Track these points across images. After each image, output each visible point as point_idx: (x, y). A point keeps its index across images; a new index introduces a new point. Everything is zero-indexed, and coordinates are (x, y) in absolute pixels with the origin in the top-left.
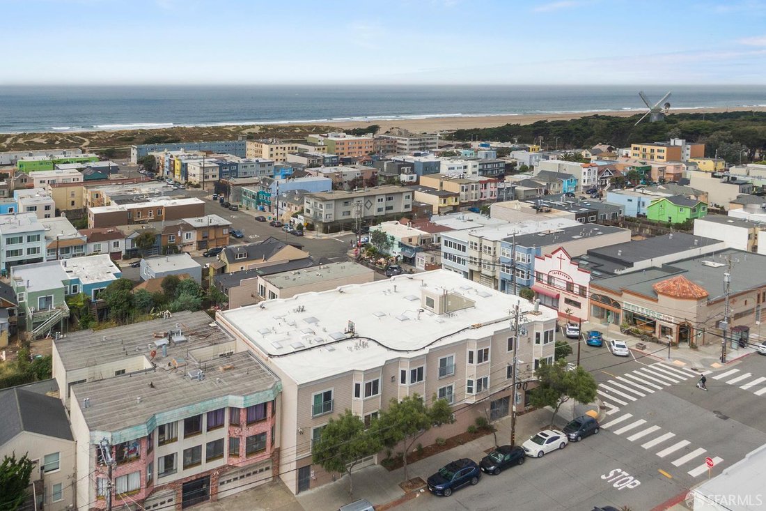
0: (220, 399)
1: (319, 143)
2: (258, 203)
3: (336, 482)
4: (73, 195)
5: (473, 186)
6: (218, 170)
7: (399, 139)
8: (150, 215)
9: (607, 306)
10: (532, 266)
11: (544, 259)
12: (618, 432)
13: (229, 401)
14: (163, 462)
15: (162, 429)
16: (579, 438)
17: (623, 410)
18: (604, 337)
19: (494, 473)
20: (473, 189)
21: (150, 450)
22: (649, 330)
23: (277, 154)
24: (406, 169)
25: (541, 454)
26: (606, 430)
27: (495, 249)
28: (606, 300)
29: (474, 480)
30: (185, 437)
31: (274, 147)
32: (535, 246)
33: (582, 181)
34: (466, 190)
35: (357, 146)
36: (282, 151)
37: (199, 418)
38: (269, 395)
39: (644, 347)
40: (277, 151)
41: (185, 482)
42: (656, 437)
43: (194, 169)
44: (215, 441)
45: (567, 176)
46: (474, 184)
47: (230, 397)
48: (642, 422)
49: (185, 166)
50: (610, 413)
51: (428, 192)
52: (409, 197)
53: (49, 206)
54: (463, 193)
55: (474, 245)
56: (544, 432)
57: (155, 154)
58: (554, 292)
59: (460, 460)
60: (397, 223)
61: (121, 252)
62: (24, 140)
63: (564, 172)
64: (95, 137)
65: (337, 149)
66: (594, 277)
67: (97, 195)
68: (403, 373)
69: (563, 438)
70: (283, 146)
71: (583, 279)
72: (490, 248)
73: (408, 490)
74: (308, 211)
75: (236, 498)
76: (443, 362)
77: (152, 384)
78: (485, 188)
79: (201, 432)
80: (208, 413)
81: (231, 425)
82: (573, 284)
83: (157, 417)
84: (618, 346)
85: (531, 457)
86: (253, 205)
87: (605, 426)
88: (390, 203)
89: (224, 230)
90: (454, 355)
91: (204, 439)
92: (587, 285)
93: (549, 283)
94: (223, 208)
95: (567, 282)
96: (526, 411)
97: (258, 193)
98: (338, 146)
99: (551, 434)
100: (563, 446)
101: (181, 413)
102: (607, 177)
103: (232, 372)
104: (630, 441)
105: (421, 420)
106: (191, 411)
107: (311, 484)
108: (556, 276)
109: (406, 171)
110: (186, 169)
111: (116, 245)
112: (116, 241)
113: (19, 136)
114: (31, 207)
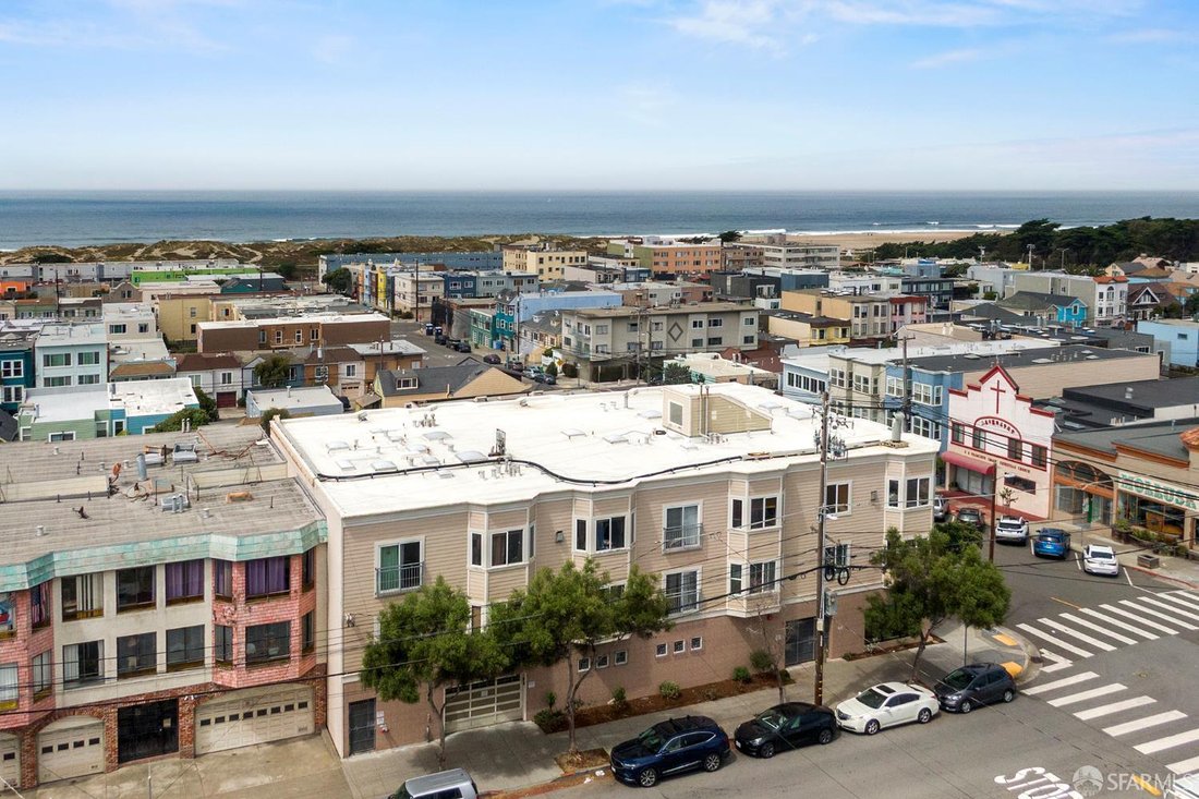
0: (193, 540)
1: (627, 255)
2: (495, 336)
3: (433, 743)
4: (193, 314)
5: (877, 308)
6: (442, 286)
7: (768, 250)
8: (299, 339)
9: (1087, 486)
10: (944, 409)
11: (966, 395)
12: (1057, 703)
13: (212, 547)
14: (74, 655)
15: (69, 583)
16: (966, 706)
17: (1079, 665)
18: (1074, 545)
19: (759, 753)
20: (876, 314)
21: (41, 623)
22: (1170, 532)
23: (550, 270)
24: (765, 287)
25: (874, 728)
26: (1033, 697)
27: (876, 381)
28: (1085, 472)
29: (713, 761)
30: (120, 610)
31: (545, 255)
32: (951, 370)
33: (1097, 312)
34: (864, 315)
35: (692, 259)
36: (558, 264)
37: (148, 572)
38: (293, 543)
39: (1155, 563)
40: (550, 264)
41: (121, 705)
42: (1141, 717)
43: (404, 284)
44: (185, 628)
45: (1066, 301)
46: (879, 304)
47: (214, 538)
48: (1117, 687)
49: (391, 282)
50: (1049, 669)
51: (792, 319)
52: (752, 322)
53: (146, 326)
54: (858, 321)
55: (838, 378)
56: (885, 684)
57: (352, 267)
58: (986, 463)
59: (688, 717)
60: (716, 357)
61: (234, 393)
62: (161, 251)
63: (1062, 293)
64: (272, 250)
65: (656, 264)
66: (1062, 426)
67: (227, 311)
68: (582, 525)
69: (927, 699)
70: (561, 254)
71: (1041, 430)
72: (866, 381)
73: (570, 769)
74: (568, 341)
75: (232, 756)
76: (674, 515)
77: (81, 511)
78: (902, 313)
79: (152, 605)
80: (168, 566)
81: (218, 598)
82: (1021, 442)
83: (56, 558)
84: (1095, 555)
85: (851, 731)
86: (487, 340)
87: (1029, 692)
88: (716, 332)
89: (413, 363)
90: (699, 503)
91: (160, 620)
92: (1048, 444)
93: (976, 447)
94: (438, 345)
95: (1010, 439)
96: (868, 654)
97: (494, 317)
98: (657, 259)
99: (900, 689)
100: (927, 717)
101: (107, 557)
102: (1146, 306)
103: (245, 504)
104: (1078, 720)
105: (589, 610)
106: (130, 556)
107: (379, 739)
108: (989, 427)
109: (765, 292)
110: (393, 287)
111: (227, 379)
112: (227, 371)
113: (156, 246)
114: (117, 326)
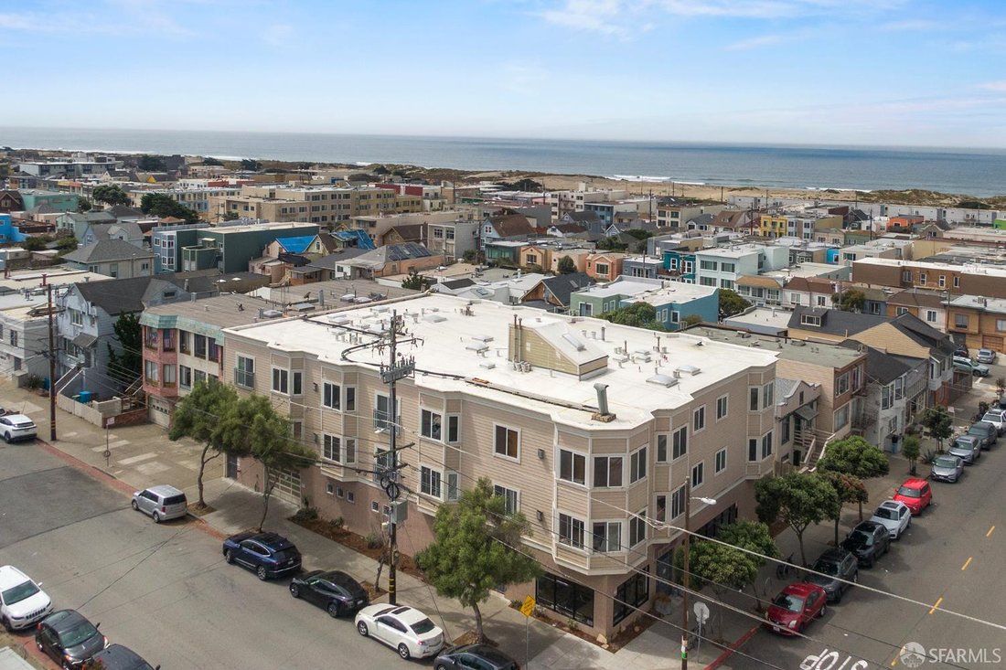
8: (942, 284)
25: (364, 629)
83: (178, 319)
90: (399, 399)
107: (239, 475)
111: (822, 302)
112: (822, 295)
114: (848, 255)
